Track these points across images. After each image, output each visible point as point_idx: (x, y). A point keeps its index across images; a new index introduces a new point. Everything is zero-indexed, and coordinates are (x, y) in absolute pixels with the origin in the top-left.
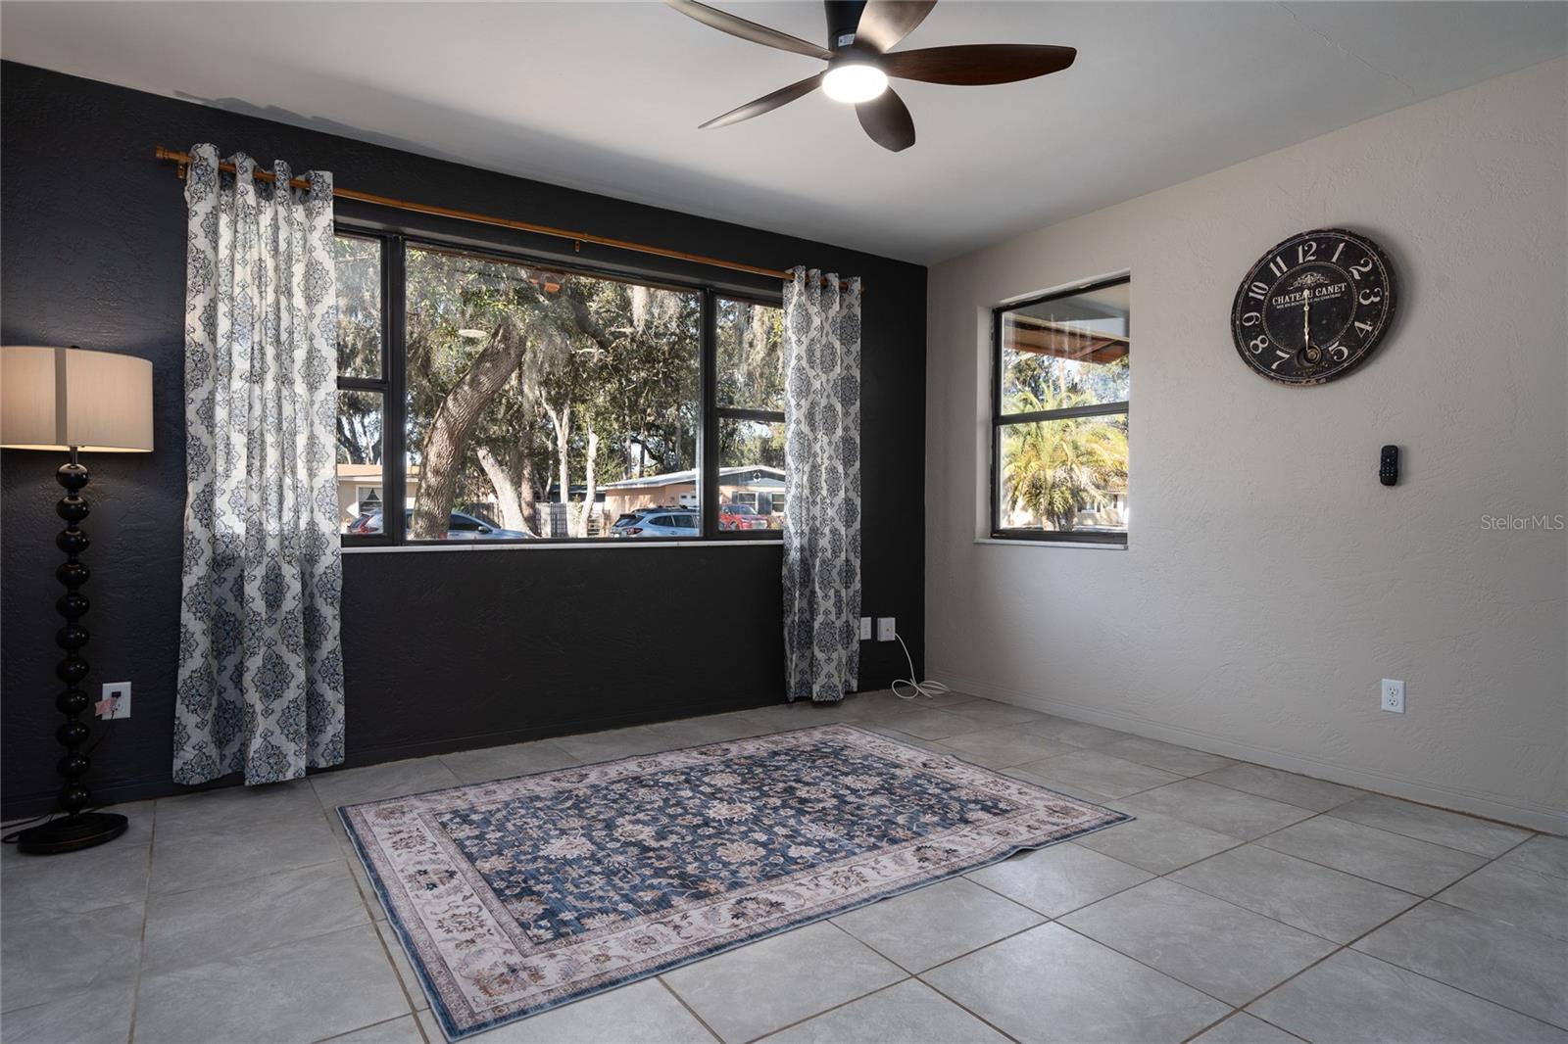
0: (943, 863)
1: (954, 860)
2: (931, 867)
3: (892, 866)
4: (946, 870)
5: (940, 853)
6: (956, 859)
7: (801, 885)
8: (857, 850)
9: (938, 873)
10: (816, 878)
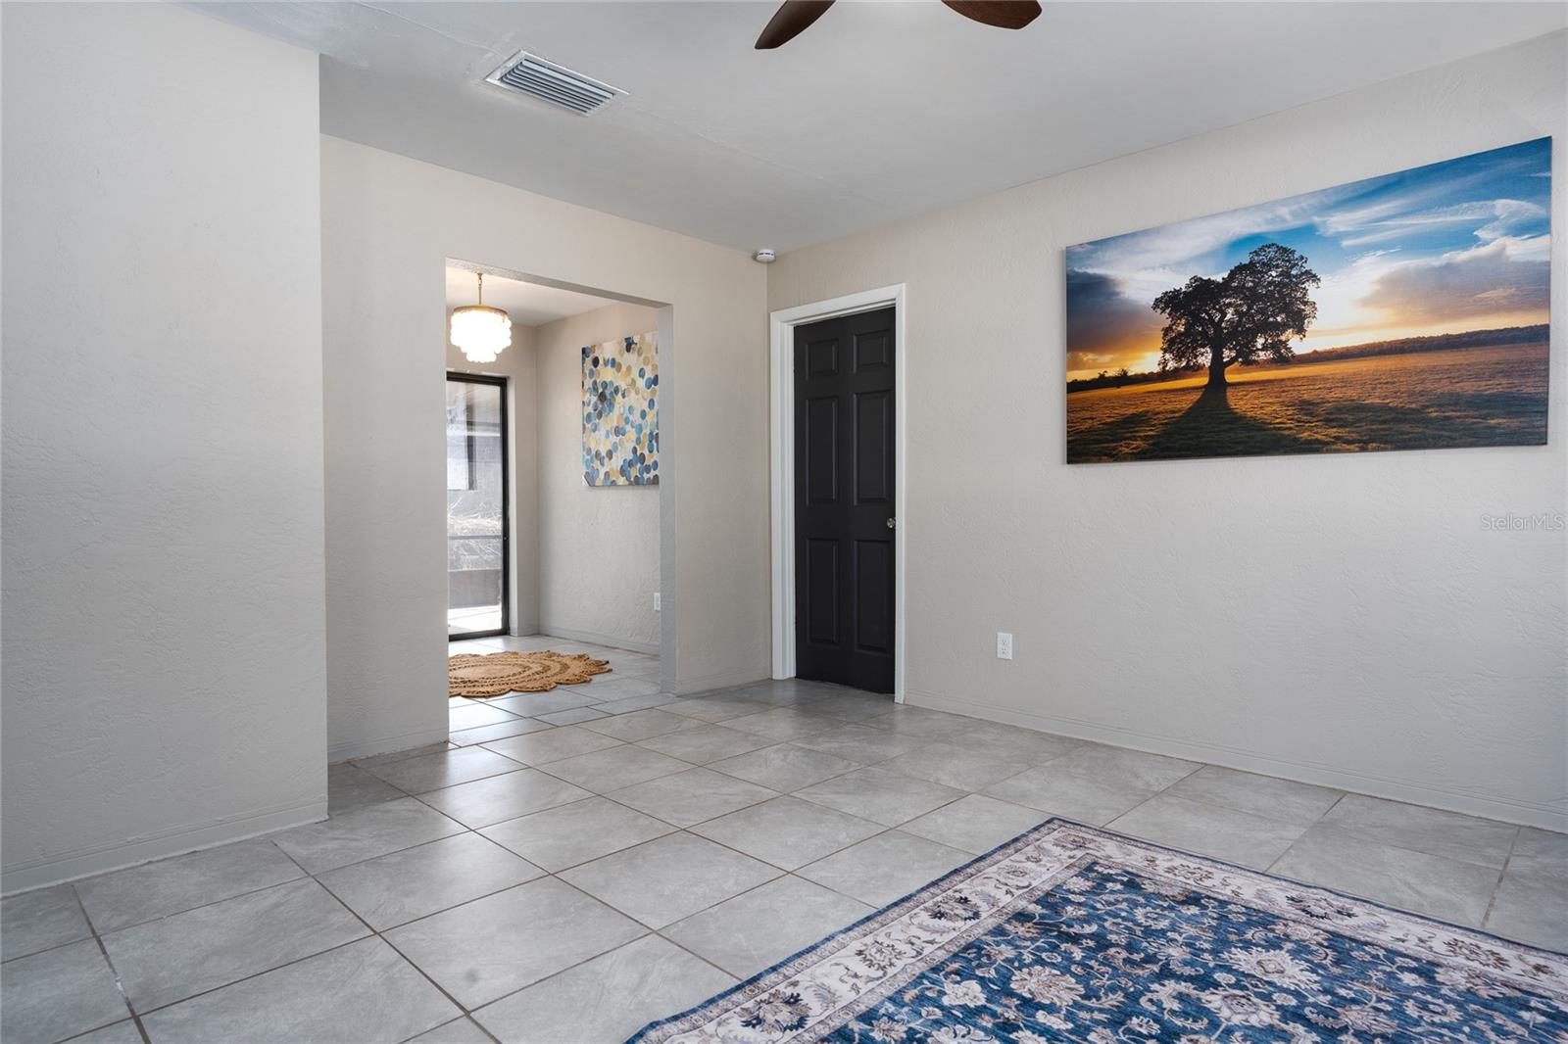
0: (765, 996)
1: (750, 1004)
2: (781, 987)
3: (833, 983)
4: (762, 983)
5: (770, 1018)
6: (747, 1005)
7: (931, 942)
8: (891, 1008)
9: (773, 977)
10: (919, 953)
